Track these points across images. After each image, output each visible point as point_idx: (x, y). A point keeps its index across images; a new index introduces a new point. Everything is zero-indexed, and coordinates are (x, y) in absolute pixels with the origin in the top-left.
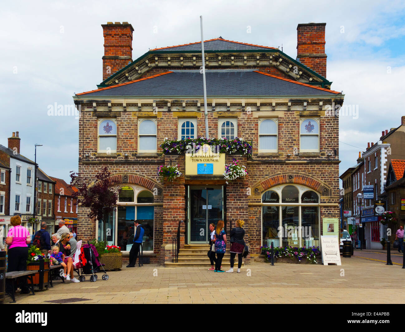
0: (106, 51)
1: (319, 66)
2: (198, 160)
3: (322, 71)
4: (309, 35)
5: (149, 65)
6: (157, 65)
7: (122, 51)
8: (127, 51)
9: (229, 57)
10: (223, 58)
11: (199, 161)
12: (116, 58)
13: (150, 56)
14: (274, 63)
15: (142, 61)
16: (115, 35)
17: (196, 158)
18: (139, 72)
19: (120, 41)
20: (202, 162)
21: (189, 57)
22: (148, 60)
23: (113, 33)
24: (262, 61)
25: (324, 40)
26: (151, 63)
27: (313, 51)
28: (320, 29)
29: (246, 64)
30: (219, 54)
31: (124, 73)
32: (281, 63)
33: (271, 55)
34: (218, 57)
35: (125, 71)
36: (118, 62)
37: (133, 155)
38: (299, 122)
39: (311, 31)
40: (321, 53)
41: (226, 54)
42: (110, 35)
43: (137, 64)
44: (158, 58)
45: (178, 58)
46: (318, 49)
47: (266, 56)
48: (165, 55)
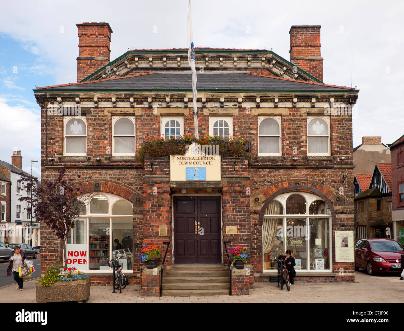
0: (80, 52)
1: (315, 69)
2: (186, 163)
3: (318, 75)
4: (303, 37)
5: (128, 66)
6: (138, 66)
7: (99, 52)
8: (105, 52)
9: (217, 58)
10: (210, 59)
11: (188, 163)
12: (91, 59)
13: (130, 56)
14: (267, 66)
15: (120, 62)
16: (91, 34)
17: (184, 161)
18: (117, 73)
19: (96, 42)
20: (192, 166)
21: (173, 58)
22: (127, 60)
23: (89, 33)
24: (253, 63)
25: (320, 43)
26: (130, 64)
27: (308, 54)
28: (315, 32)
29: (236, 66)
30: (206, 54)
31: (100, 74)
32: (274, 65)
33: (263, 56)
34: (205, 58)
35: (102, 72)
36: (94, 62)
37: (106, 159)
38: (306, 121)
39: (305, 34)
40: (317, 56)
41: (213, 55)
42: (86, 35)
43: (115, 64)
44: (139, 58)
45: (161, 59)
46: (314, 52)
47: (258, 58)
48: (146, 55)
